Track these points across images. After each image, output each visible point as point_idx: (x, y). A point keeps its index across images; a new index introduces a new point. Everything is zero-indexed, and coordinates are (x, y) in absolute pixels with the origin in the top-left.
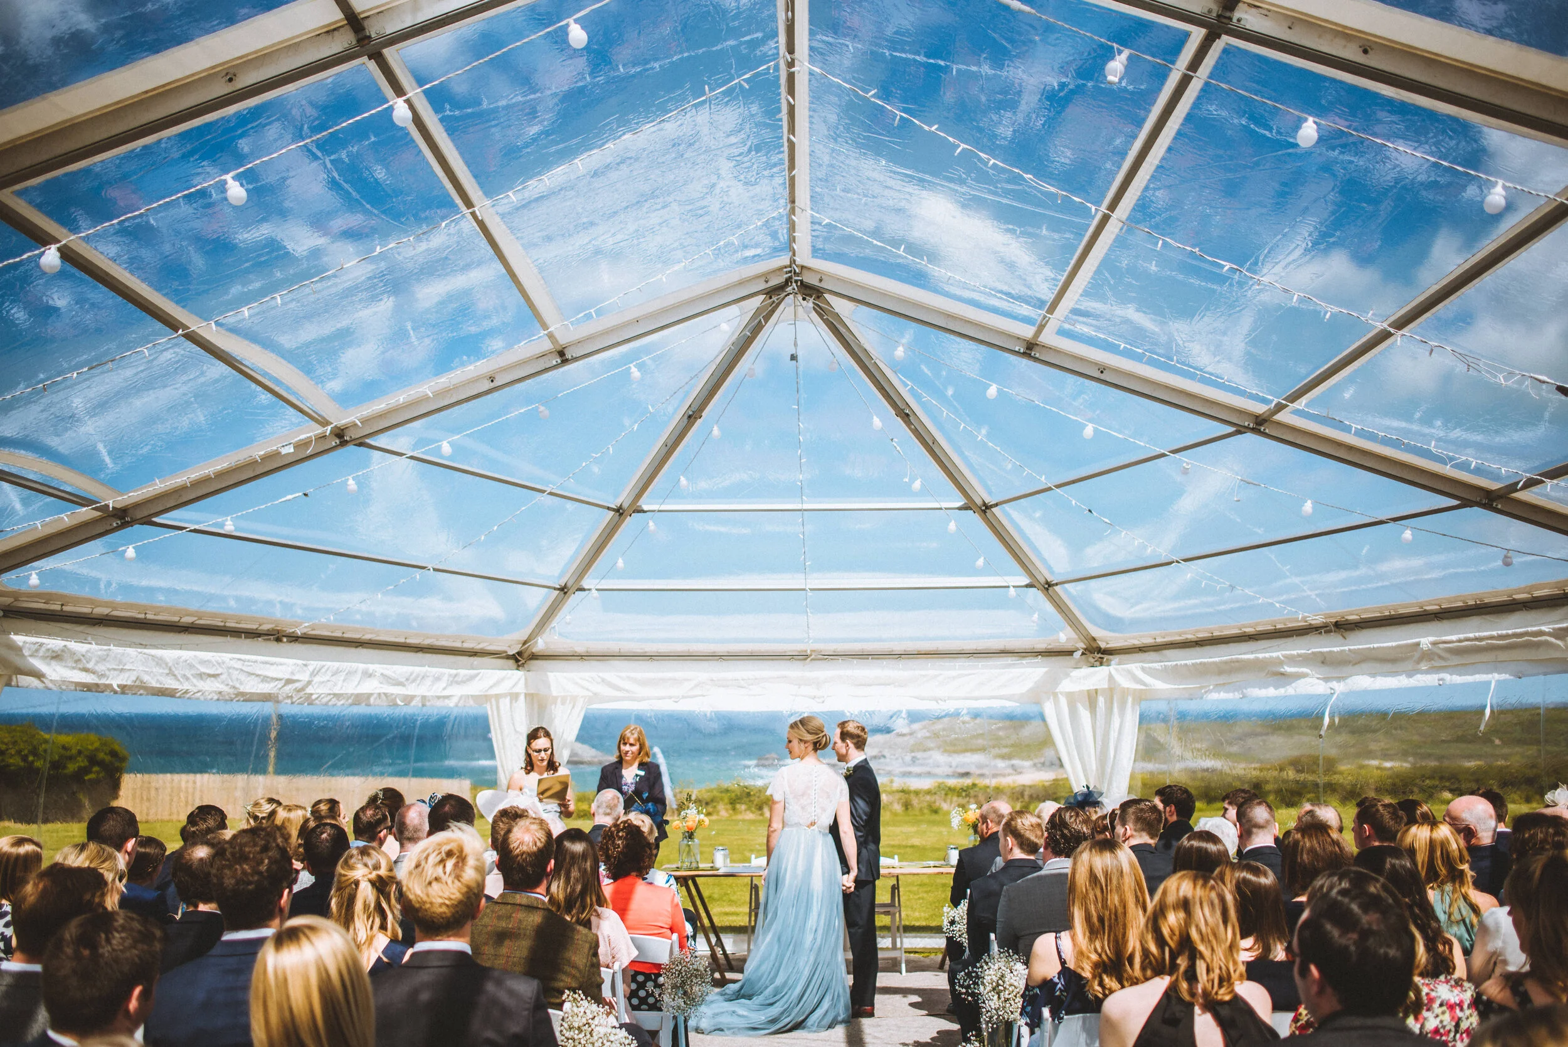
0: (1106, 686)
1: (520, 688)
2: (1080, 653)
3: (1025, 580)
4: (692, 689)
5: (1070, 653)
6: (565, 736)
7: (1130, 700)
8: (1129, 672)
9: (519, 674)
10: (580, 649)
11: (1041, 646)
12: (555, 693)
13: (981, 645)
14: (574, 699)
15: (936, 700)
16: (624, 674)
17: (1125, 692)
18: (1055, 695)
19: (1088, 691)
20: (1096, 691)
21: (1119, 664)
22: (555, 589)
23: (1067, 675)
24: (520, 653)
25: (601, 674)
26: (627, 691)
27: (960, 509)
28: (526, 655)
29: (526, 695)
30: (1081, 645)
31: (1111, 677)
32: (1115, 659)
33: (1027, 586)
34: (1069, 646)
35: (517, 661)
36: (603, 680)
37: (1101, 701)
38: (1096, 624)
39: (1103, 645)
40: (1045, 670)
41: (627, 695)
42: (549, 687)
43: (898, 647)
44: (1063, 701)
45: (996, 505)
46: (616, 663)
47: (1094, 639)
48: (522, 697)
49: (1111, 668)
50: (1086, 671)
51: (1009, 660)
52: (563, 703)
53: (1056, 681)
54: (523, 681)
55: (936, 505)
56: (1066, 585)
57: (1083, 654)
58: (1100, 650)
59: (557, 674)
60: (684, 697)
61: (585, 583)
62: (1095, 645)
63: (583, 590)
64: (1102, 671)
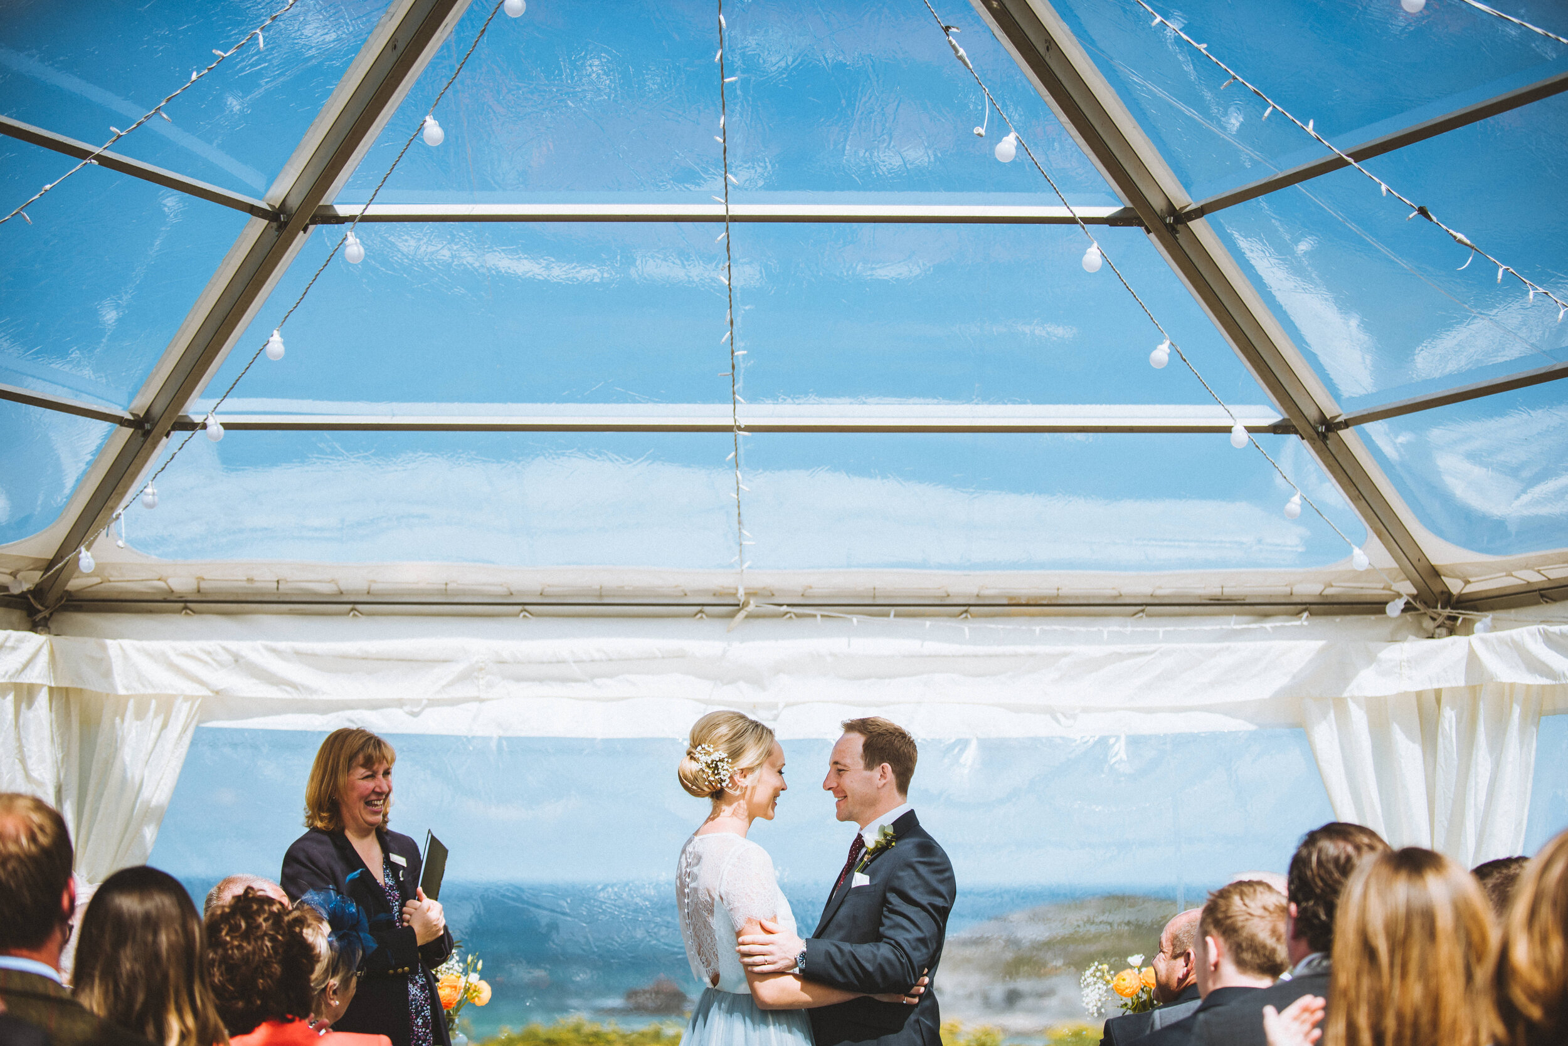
0: (1462, 683)
1: (39, 675)
2: (1400, 604)
3: (1270, 414)
4: (451, 684)
5: (1375, 607)
6: (146, 794)
7: (1517, 711)
8: (1518, 648)
9: (33, 642)
10: (181, 582)
11: (1310, 589)
12: (122, 691)
13: (1167, 585)
14: (167, 705)
15: (1051, 712)
16: (282, 645)
17: (1505, 695)
18: (1340, 705)
19: (1419, 695)
20: (1438, 693)
21: (1494, 628)
22: (121, 421)
23: (1371, 659)
24: (38, 592)
25: (233, 645)
26: (294, 686)
27: (1112, 221)
28: (51, 597)
29: (51, 689)
30: (1408, 589)
31: (1473, 659)
32: (1483, 621)
33: (1275, 429)
34: (1373, 589)
35: (31, 612)
36: (237, 659)
37: (1449, 717)
38: (1440, 533)
39: (1455, 587)
40: (1320, 643)
41: (295, 695)
42: (108, 674)
43: (964, 586)
44: (1359, 718)
45: (1200, 212)
46: (269, 621)
47: (1435, 572)
48: (43, 698)
49: (1473, 638)
50: (1414, 647)
51: (1234, 623)
52: (140, 715)
53: (1344, 676)
54: (43, 659)
55: (1061, 212)
56: (1369, 427)
57: (1408, 608)
58: (1449, 600)
59: (126, 643)
60: (433, 703)
61: (195, 408)
62: (1437, 588)
63: (191, 426)
64: (1453, 647)
